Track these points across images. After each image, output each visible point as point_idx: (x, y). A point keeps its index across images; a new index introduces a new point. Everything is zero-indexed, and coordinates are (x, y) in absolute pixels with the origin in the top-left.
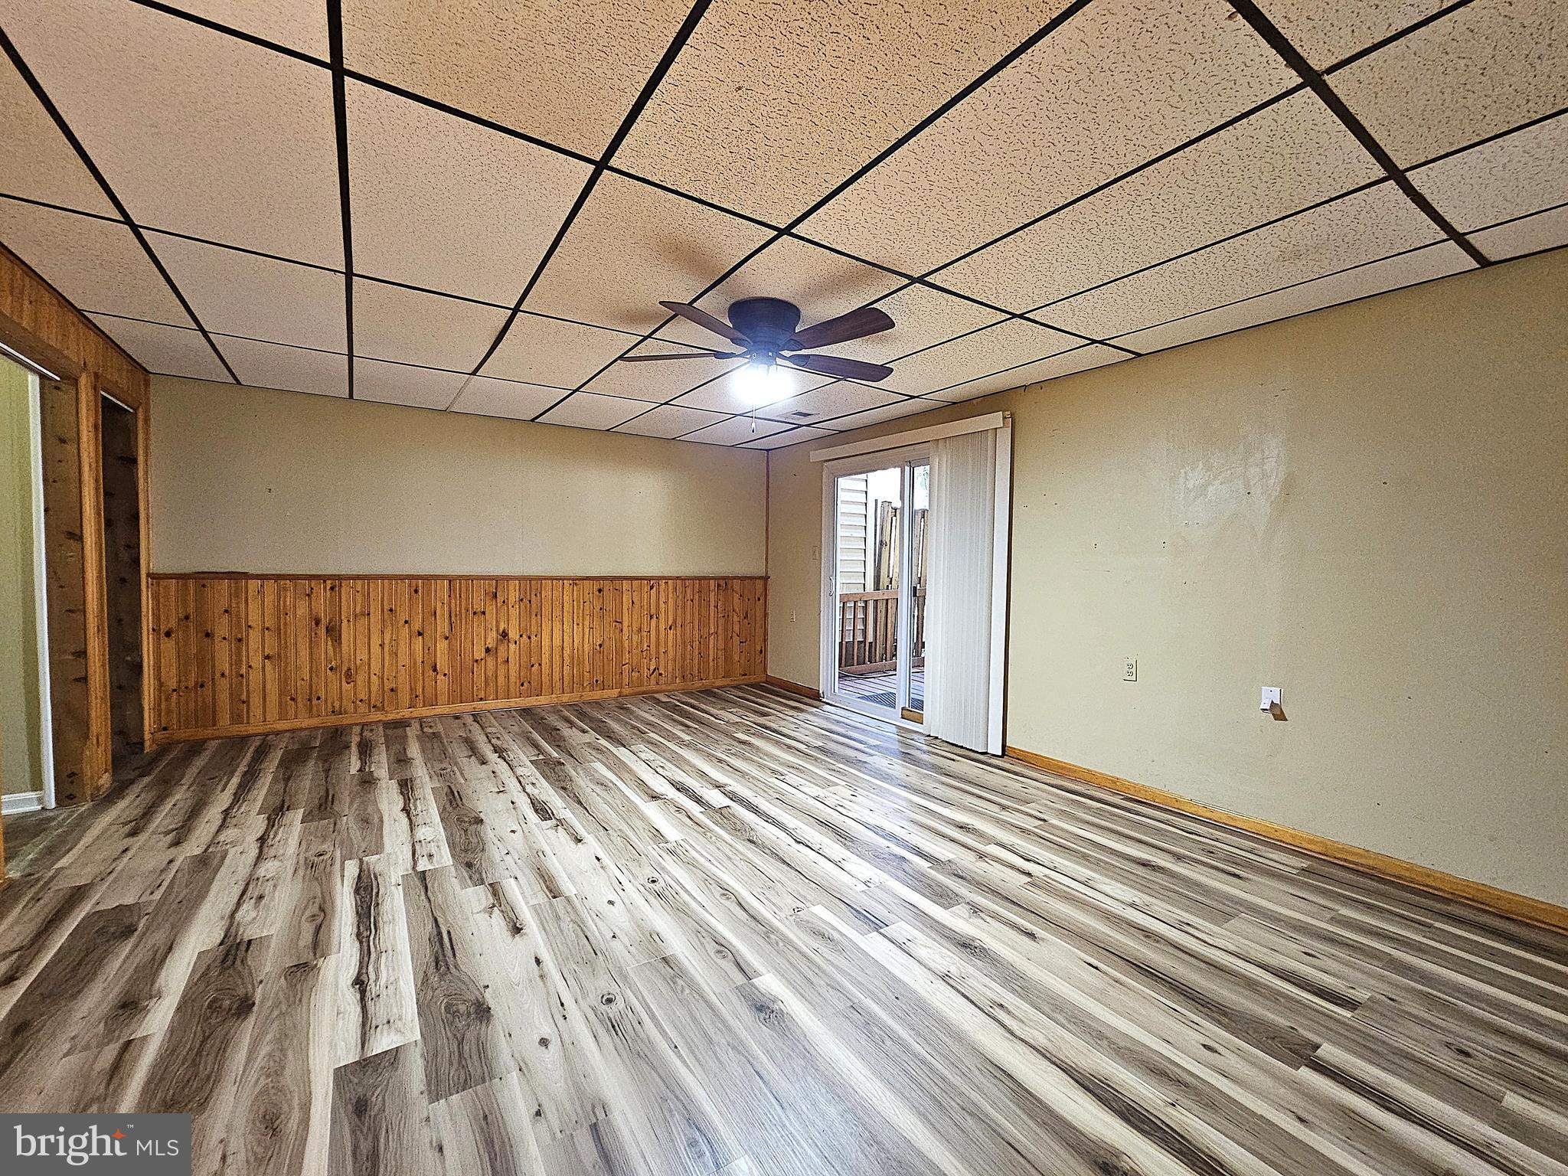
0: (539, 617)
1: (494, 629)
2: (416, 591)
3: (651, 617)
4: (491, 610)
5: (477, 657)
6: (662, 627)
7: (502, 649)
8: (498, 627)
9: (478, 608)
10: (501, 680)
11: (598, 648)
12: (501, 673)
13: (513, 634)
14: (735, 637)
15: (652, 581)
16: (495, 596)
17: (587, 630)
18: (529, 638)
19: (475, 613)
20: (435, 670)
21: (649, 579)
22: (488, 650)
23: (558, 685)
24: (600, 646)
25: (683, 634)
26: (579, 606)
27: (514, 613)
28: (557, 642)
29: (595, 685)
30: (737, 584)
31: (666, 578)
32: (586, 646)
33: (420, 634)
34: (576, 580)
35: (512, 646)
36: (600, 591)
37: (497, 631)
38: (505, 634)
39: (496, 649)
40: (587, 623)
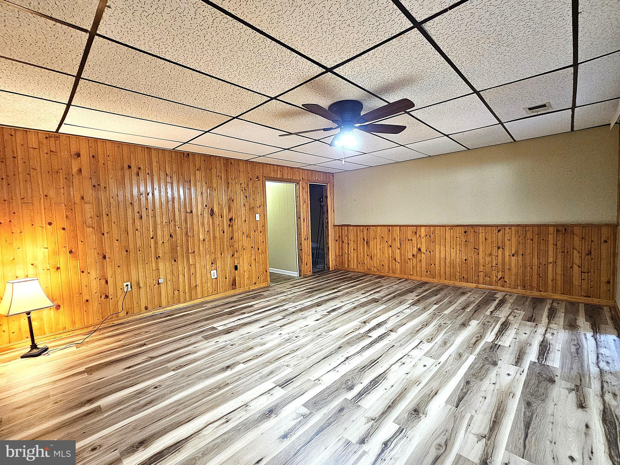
0: (434, 243)
1: (416, 247)
2: (389, 231)
3: (499, 248)
4: (414, 239)
5: (409, 257)
6: (507, 253)
7: (419, 256)
8: (417, 246)
9: (410, 238)
10: (418, 268)
11: (464, 261)
12: (419, 265)
13: (423, 250)
14: (575, 267)
15: (500, 228)
16: (416, 233)
17: (458, 252)
18: (430, 252)
19: (408, 240)
20: (395, 260)
21: (496, 226)
22: (413, 255)
23: (443, 275)
24: (466, 260)
25: (524, 260)
26: (453, 240)
27: (423, 240)
28: (443, 256)
29: (463, 279)
30: (577, 230)
31: (510, 226)
32: (457, 259)
33: (391, 246)
34: (452, 227)
35: (423, 255)
36: (465, 232)
37: (417, 248)
38: (420, 250)
39: (416, 255)
40: (458, 249)
